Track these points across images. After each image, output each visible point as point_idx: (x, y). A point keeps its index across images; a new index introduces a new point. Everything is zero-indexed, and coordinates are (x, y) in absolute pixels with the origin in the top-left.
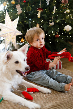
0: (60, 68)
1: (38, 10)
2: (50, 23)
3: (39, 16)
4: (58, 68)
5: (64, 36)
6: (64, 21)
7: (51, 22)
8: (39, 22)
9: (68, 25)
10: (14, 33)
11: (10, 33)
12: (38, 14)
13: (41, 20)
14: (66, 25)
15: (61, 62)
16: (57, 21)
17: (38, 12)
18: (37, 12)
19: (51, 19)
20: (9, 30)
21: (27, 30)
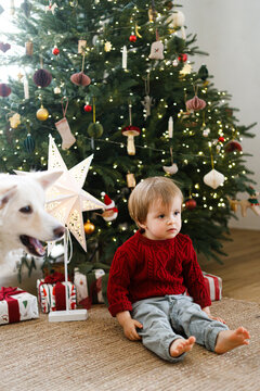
0: (217, 299)
1: (125, 133)
2: (165, 167)
3: (131, 149)
4: (213, 296)
6: (202, 159)
7: (170, 165)
8: (132, 167)
9: (214, 171)
10: (75, 199)
11: (63, 200)
12: (126, 144)
13: (135, 162)
14: (207, 169)
15: (219, 279)
17: (127, 137)
18: (125, 140)
19: (167, 156)
21: (103, 194)
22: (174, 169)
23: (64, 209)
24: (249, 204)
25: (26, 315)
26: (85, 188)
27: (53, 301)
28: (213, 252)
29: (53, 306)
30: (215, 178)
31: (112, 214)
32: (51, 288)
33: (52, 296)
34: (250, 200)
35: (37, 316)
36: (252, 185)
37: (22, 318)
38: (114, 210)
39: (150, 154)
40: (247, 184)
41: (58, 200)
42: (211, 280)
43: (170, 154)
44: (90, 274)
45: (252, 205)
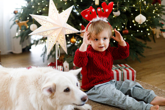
2: (113, 12)
3: (97, 2)
4: (131, 79)
5: (133, 31)
6: (134, 8)
7: (116, 11)
10: (61, 29)
11: (55, 30)
14: (137, 14)
15: (135, 71)
16: (125, 10)
20: (52, 25)
22: (118, 13)
23: (55, 34)
24: (160, 32)
26: (68, 23)
30: (141, 19)
34: (161, 30)
40: (160, 22)
41: (52, 30)
42: (130, 72)
43: (117, 5)
44: (71, 63)
45: (162, 32)
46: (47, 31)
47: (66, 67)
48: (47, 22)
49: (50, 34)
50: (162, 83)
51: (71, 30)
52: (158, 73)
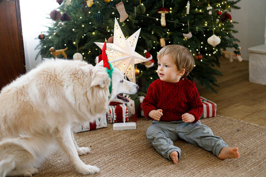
0: (213, 116)
1: (159, 12)
2: (184, 34)
3: (163, 22)
4: (211, 115)
6: (206, 28)
7: (187, 33)
8: (164, 34)
9: (214, 36)
12: (160, 18)
13: (165, 30)
15: (215, 104)
17: (161, 14)
18: (159, 16)
20: (120, 54)
21: (145, 51)
22: (189, 35)
24: (234, 54)
25: (100, 125)
27: (115, 116)
28: (211, 84)
29: (115, 119)
31: (150, 64)
32: (114, 109)
33: (114, 113)
34: (235, 52)
35: (106, 126)
36: (237, 42)
37: (97, 127)
38: (152, 61)
39: (175, 26)
40: (234, 42)
41: (121, 60)
42: (210, 105)
43: (187, 26)
44: (137, 100)
45: (236, 55)
46: (115, 62)
47: (132, 105)
48: (114, 50)
49: (118, 65)
50: (247, 116)
51: (140, 59)
52: (236, 105)
